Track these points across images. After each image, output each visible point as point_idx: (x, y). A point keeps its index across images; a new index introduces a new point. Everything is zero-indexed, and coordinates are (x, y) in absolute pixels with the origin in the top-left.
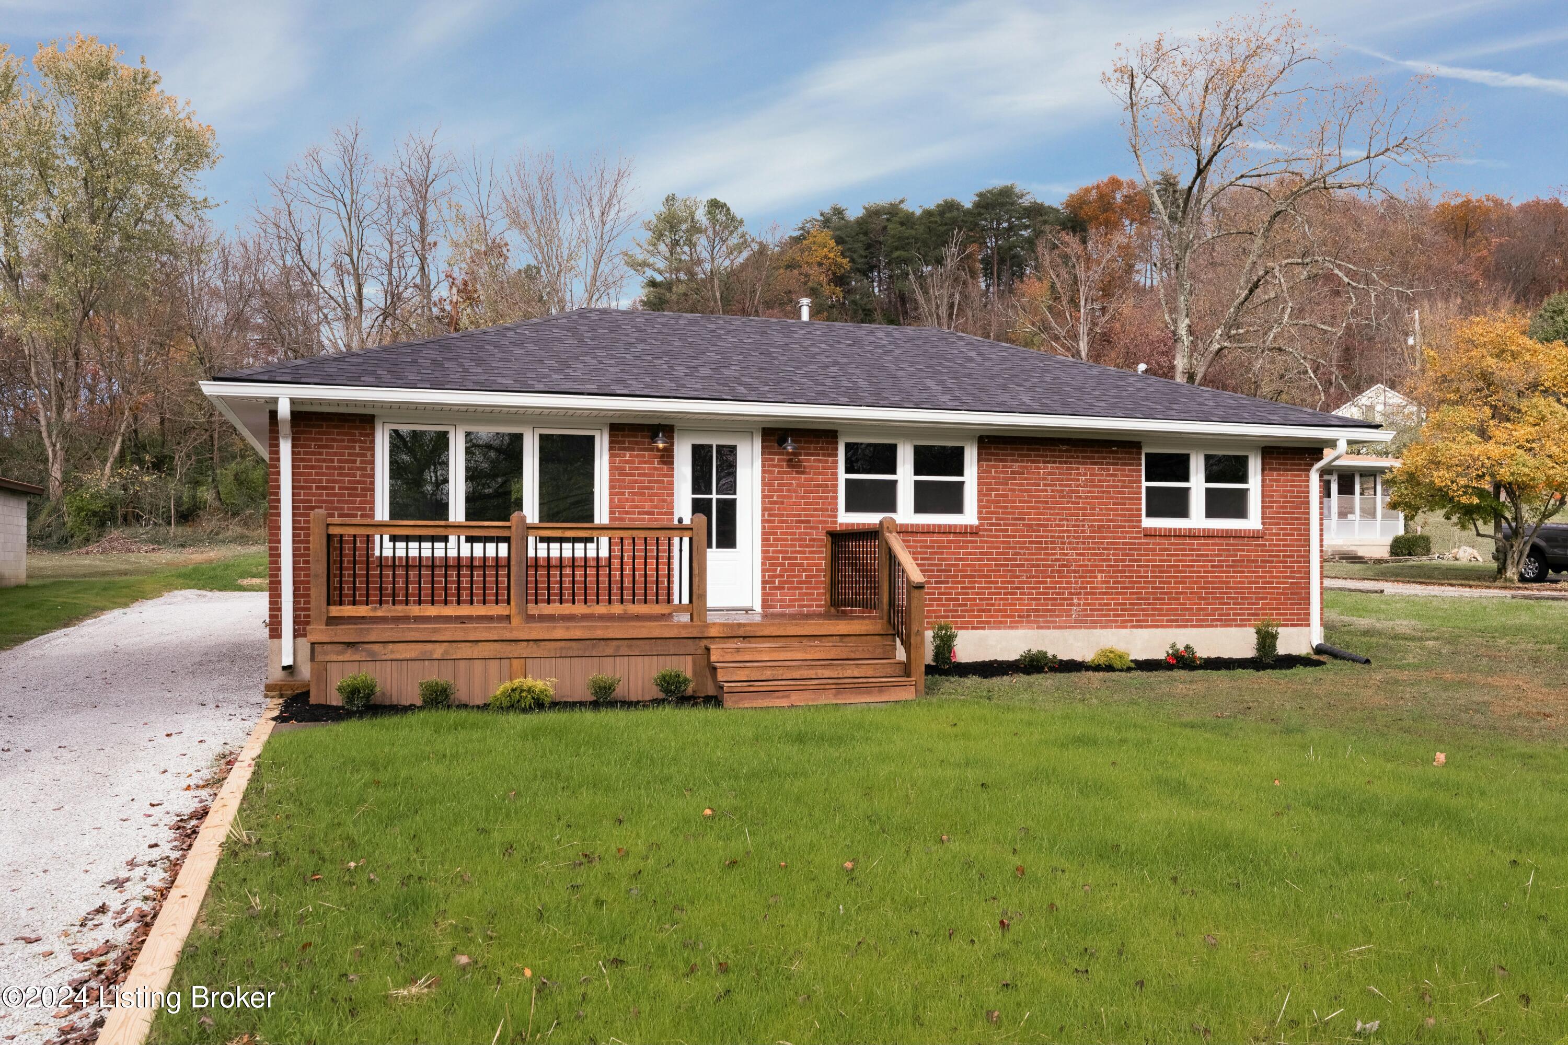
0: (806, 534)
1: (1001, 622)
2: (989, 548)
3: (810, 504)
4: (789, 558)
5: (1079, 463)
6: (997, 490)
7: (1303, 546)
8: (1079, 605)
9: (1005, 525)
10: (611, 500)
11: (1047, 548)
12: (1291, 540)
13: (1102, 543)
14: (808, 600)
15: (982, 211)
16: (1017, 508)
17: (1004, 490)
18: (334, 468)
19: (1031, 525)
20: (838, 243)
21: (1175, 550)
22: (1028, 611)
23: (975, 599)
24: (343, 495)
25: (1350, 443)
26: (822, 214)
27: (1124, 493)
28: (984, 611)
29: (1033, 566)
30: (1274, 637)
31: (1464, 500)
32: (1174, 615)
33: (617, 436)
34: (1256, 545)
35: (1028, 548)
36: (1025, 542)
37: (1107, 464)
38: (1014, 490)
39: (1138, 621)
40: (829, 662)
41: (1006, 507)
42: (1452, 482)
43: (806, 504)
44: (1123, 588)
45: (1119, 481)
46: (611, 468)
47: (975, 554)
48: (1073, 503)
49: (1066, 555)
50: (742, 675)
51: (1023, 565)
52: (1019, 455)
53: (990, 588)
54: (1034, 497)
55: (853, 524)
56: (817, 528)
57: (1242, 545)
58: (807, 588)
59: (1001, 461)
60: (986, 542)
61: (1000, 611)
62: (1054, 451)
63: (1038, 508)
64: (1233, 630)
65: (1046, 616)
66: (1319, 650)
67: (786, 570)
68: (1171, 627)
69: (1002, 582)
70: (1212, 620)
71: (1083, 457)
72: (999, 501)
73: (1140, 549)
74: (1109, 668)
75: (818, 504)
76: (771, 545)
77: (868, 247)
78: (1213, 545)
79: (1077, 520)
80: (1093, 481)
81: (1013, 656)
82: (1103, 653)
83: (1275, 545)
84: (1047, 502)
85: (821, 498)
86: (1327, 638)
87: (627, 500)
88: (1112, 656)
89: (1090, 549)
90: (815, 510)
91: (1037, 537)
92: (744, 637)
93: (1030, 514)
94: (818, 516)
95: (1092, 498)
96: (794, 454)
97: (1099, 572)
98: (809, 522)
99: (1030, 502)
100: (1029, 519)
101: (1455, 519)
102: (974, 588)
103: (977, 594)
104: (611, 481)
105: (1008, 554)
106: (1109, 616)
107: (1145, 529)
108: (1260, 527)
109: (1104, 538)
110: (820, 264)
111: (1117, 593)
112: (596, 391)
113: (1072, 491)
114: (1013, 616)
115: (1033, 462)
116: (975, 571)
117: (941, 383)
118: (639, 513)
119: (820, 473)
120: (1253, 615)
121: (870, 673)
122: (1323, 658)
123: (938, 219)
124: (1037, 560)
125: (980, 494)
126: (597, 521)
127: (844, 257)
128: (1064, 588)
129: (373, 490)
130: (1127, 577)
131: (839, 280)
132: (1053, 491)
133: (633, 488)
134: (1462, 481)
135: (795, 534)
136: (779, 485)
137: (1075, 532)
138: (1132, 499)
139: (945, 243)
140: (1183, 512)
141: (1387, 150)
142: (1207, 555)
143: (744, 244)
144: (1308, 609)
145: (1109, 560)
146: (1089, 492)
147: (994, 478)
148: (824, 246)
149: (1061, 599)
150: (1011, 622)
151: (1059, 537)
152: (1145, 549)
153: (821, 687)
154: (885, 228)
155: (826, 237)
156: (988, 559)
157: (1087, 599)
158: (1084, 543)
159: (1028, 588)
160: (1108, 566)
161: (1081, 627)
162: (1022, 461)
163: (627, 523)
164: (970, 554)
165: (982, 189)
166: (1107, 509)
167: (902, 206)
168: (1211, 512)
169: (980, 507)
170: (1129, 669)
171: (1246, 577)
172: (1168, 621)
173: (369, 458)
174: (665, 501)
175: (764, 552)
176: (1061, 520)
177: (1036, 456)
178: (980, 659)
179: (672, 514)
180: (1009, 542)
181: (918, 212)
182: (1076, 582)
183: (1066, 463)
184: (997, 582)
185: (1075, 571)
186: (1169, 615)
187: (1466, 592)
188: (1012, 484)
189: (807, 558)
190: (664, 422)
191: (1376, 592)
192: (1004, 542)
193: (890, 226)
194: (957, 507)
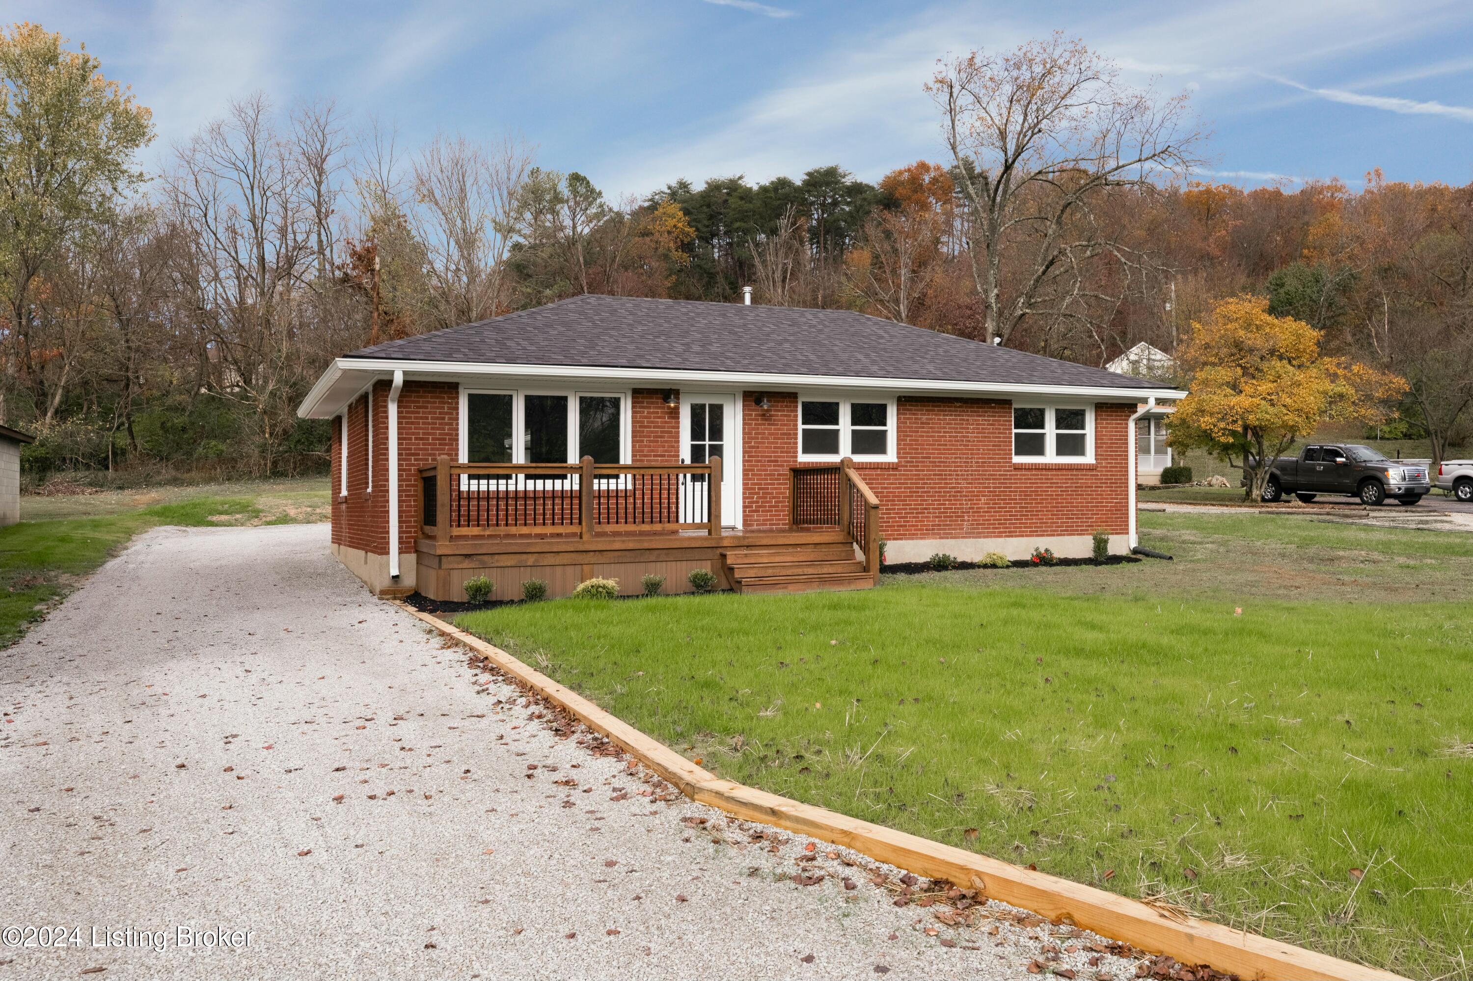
0: (775, 470)
1: (914, 534)
2: (905, 479)
3: (778, 448)
4: (763, 489)
5: (968, 416)
6: (911, 436)
7: (1123, 475)
8: (969, 521)
9: (917, 462)
10: (633, 446)
11: (946, 479)
12: (1116, 471)
13: (985, 475)
14: (777, 520)
15: (811, 188)
16: (925, 449)
17: (916, 436)
18: (429, 424)
19: (935, 462)
20: (685, 214)
21: (1035, 479)
22: (933, 525)
23: (895, 518)
24: (435, 444)
25: (1157, 399)
26: (669, 188)
27: (1000, 437)
28: (901, 526)
29: (936, 492)
30: (1106, 541)
31: (1223, 439)
32: (1035, 527)
33: (638, 398)
34: (1092, 475)
35: (932, 479)
36: (930, 475)
37: (988, 416)
38: (923, 436)
39: (1010, 532)
40: (812, 563)
41: (917, 449)
42: (1215, 426)
43: (775, 448)
44: (999, 508)
45: (996, 429)
46: (633, 422)
47: (895, 484)
48: (965, 445)
49: (960, 484)
50: (752, 573)
51: (929, 492)
52: (927, 410)
53: (906, 509)
54: (937, 441)
55: (809, 463)
56: (783, 466)
57: (1082, 475)
58: (776, 511)
59: (914, 414)
60: (904, 475)
61: (913, 526)
62: (951, 407)
63: (940, 449)
64: (1076, 538)
65: (945, 529)
66: (1135, 551)
67: (761, 498)
68: (1033, 536)
69: (915, 505)
70: (1061, 531)
71: (971, 412)
72: (912, 445)
73: (1011, 479)
74: (994, 566)
75: (783, 448)
76: (750, 479)
77: (711, 217)
78: (1062, 475)
79: (967, 458)
80: (978, 429)
81: (921, 560)
82: (989, 555)
83: (1104, 475)
84: (946, 445)
85: (786, 443)
86: (1140, 543)
87: (646, 446)
88: (995, 557)
89: (976, 479)
90: (782, 452)
91: (939, 471)
92: (747, 546)
93: (934, 454)
94: (783, 457)
95: (978, 441)
96: (767, 411)
97: (983, 496)
98: (777, 461)
99: (934, 445)
100: (934, 458)
101: (1215, 453)
102: (894, 509)
103: (897, 513)
104: (633, 432)
105: (918, 483)
106: (989, 528)
107: (1015, 464)
108: (1093, 462)
109: (986, 471)
110: (669, 232)
111: (995, 512)
112: (627, 365)
113: (964, 437)
114: (922, 530)
115: (936, 415)
116: (896, 496)
117: (867, 356)
118: (655, 456)
119: (785, 425)
120: (1089, 526)
121: (840, 570)
122: (1139, 556)
123: (773, 195)
124: (939, 488)
125: (898, 440)
126: (622, 462)
127: (691, 227)
128: (958, 509)
129: (457, 440)
130: (1002, 500)
131: (687, 247)
132: (950, 437)
133: (650, 437)
134: (1222, 425)
135: (766, 470)
136: (756, 434)
137: (966, 467)
138: (1005, 442)
139: (778, 216)
140: (1040, 451)
141: (1154, 155)
142: (1057, 483)
143: (602, 213)
144: (1128, 521)
145: (990, 487)
146: (975, 437)
147: (909, 427)
148: (673, 216)
149: (956, 517)
150: (921, 534)
151: (955, 471)
152: (1015, 479)
153: (809, 581)
154: (726, 201)
155: (675, 209)
156: (905, 488)
157: (974, 516)
158: (972, 475)
159: (933, 509)
160: (989, 492)
161: (970, 537)
162: (928, 415)
163: (646, 464)
164: (892, 484)
165: (810, 169)
166: (988, 450)
167: (740, 182)
168: (1060, 452)
169: (898, 449)
170: (1008, 567)
171: (1085, 499)
172: (1030, 532)
173: (454, 416)
174: (673, 446)
175: (744, 484)
176: (956, 458)
177: (938, 411)
178: (899, 563)
179: (678, 456)
180: (919, 475)
181: (755, 188)
182: (967, 504)
183: (959, 415)
184: (911, 505)
185: (966, 496)
186: (1031, 527)
187: (1225, 510)
188: (922, 432)
189: (776, 489)
190: (674, 387)
191: (1160, 511)
192: (916, 475)
193: (731, 200)
194: (882, 450)
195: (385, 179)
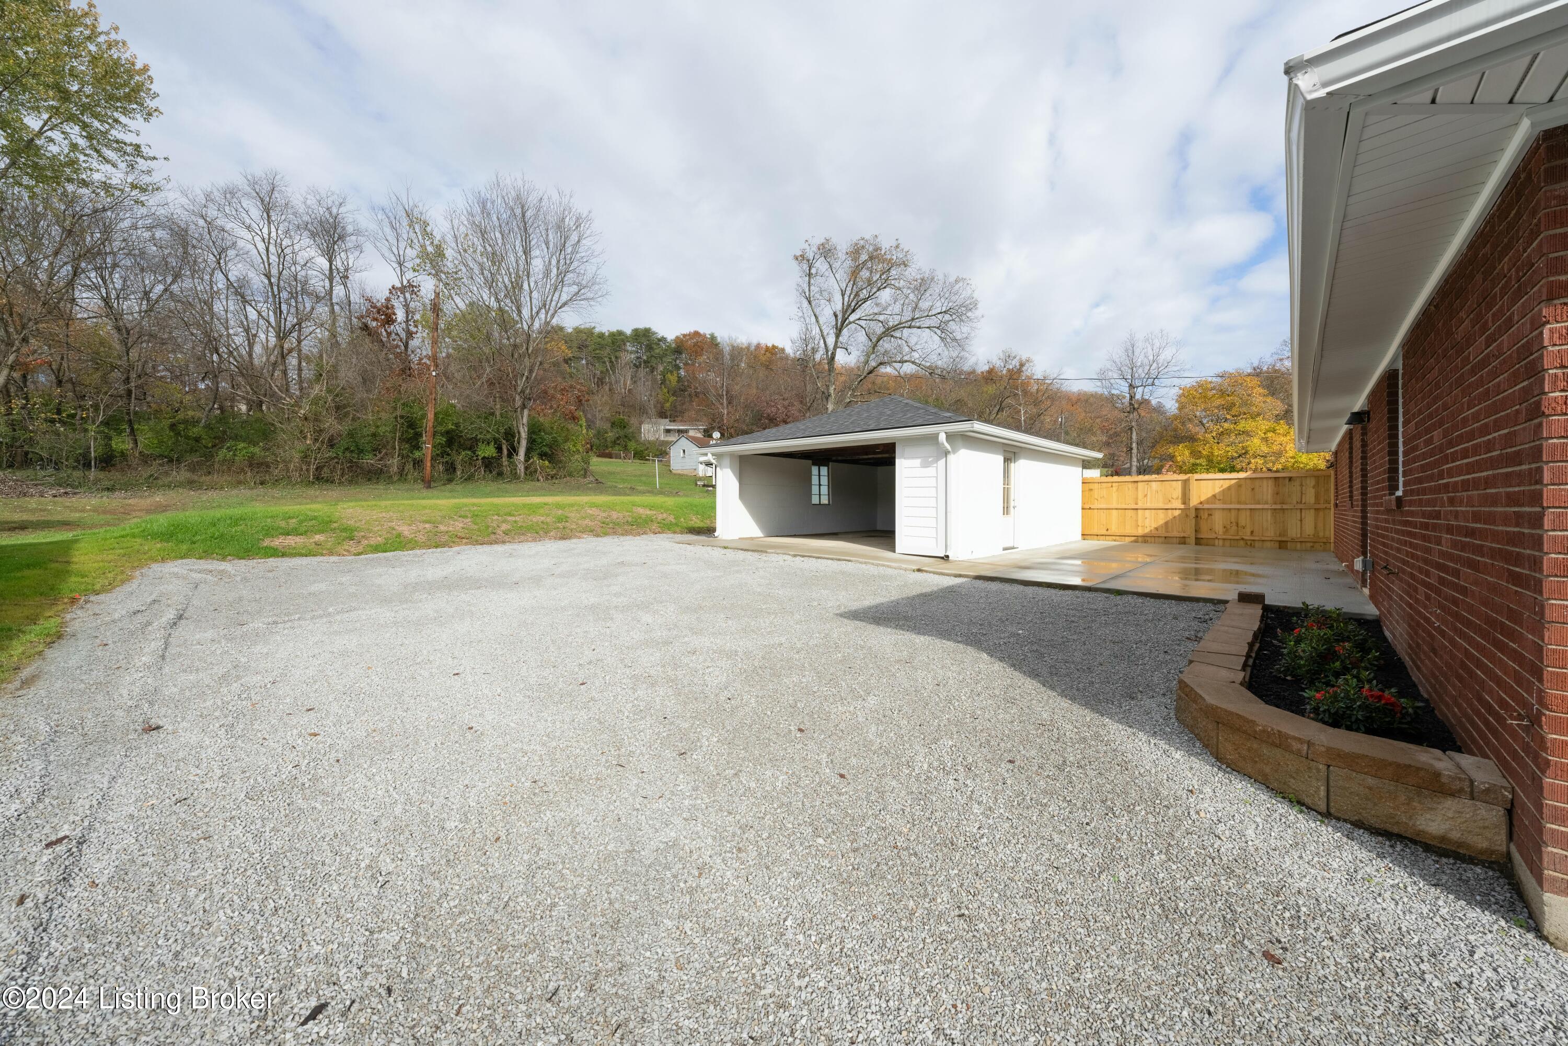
15: (636, 337)
20: (565, 343)
127: (569, 350)
195: (402, 253)
